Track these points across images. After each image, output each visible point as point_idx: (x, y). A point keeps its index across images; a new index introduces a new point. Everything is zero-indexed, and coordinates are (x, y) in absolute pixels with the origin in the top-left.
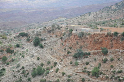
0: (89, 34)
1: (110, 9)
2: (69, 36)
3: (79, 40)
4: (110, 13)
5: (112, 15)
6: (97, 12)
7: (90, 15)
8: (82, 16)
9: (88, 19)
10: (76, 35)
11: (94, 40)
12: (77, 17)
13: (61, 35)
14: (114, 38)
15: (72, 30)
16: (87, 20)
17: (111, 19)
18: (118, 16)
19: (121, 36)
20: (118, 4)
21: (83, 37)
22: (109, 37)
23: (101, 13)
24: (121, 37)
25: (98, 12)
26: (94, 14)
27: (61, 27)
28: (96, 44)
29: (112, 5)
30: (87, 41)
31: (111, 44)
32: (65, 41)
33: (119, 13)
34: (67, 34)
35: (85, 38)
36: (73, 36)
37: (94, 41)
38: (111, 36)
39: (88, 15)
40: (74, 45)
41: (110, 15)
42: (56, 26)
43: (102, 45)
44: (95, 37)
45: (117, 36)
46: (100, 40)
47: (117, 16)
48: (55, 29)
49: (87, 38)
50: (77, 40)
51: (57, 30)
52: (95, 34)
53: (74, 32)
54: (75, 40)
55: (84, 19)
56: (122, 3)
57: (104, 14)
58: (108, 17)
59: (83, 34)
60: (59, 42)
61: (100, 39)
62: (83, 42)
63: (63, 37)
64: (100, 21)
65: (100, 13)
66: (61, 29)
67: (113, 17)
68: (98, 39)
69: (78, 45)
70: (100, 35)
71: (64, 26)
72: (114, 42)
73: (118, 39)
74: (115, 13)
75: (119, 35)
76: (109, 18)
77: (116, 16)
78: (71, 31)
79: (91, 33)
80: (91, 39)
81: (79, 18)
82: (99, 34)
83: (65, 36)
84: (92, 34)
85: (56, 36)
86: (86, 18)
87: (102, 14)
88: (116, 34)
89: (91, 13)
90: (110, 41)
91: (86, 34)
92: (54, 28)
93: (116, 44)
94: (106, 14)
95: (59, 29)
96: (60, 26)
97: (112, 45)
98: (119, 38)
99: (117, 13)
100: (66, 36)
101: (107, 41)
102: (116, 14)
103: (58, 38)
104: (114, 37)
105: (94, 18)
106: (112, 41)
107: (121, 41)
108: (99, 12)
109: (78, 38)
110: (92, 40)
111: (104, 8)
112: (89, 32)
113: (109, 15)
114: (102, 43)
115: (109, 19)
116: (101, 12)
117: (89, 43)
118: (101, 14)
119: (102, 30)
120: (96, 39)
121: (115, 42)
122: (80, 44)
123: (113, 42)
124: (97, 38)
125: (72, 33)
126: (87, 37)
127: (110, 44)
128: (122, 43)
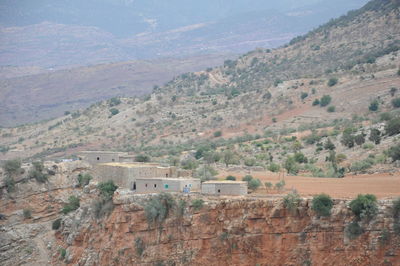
0: (198, 205)
1: (200, 84)
2: (98, 213)
3: (147, 234)
4: (208, 106)
5: (220, 113)
6: (148, 98)
7: (115, 112)
8: (75, 115)
9: (109, 132)
10: (135, 210)
11: (219, 233)
12: (54, 122)
13: (49, 210)
14: (317, 226)
15: (112, 184)
16: (104, 134)
17: (218, 134)
18: (250, 120)
19: (349, 215)
20: (236, 63)
21: (167, 221)
22: (290, 221)
23: (171, 105)
24: (348, 221)
25: (154, 100)
26: (138, 107)
27: (52, 173)
28: (229, 251)
29: (209, 70)
30: (186, 236)
31: (301, 250)
32: (79, 241)
33: (253, 108)
34: (88, 202)
35: (178, 222)
36: (117, 216)
37: (222, 240)
38: (299, 215)
39: (107, 111)
40: (123, 258)
41: (213, 115)
42: (27, 167)
43: (260, 256)
44: (227, 218)
45: (328, 215)
46: (252, 232)
47: (243, 122)
48: (23, 181)
49: (189, 225)
50: (138, 235)
51: (33, 185)
52: (224, 205)
53: (123, 193)
54: (131, 232)
55: (90, 131)
56: (255, 60)
57: (185, 110)
58: (204, 125)
59: (167, 204)
60: (40, 246)
61: (249, 229)
62: (170, 240)
63: (67, 219)
64: (167, 139)
65: (164, 104)
66: (52, 180)
67: (230, 123)
68: (241, 230)
69: (146, 256)
70: (247, 209)
71: (65, 168)
72: (314, 245)
73: (332, 228)
74: (235, 105)
75: (336, 210)
76: (208, 130)
77: (238, 118)
78: (110, 189)
79: (205, 199)
80: (208, 228)
81: (63, 126)
82: (244, 205)
83: (77, 215)
84: (213, 206)
85: (27, 216)
86: (100, 128)
87: (176, 109)
88: (324, 204)
89: (118, 103)
90: (296, 238)
91: (184, 204)
92: (15, 178)
93: (322, 255)
94: (194, 109)
95: (42, 180)
96: (48, 165)
97: (308, 255)
98: (336, 225)
99: (241, 106)
100: (85, 214)
101: (280, 238)
102: (241, 110)
103: (36, 226)
104: (314, 220)
105: (138, 129)
106: (304, 237)
107: (346, 240)
108: (159, 98)
109: (145, 226)
110: (209, 233)
111: (172, 82)
112: (194, 198)
113: (210, 116)
114: (258, 249)
115: (212, 131)
116: (169, 100)
117: (197, 246)
118: (167, 110)
119: (253, 186)
120: (229, 228)
121: (321, 246)
122: (152, 251)
123: (311, 242)
124: (237, 222)
125: (116, 199)
126: (188, 218)
127: (295, 252)
128: (355, 249)
